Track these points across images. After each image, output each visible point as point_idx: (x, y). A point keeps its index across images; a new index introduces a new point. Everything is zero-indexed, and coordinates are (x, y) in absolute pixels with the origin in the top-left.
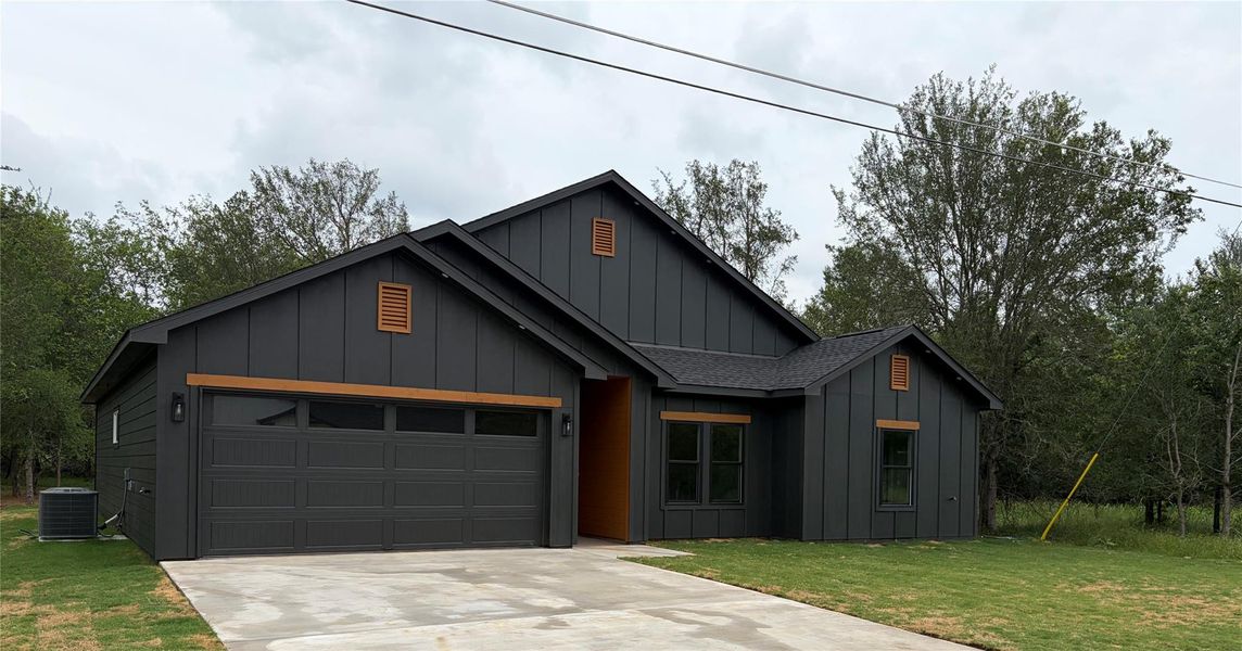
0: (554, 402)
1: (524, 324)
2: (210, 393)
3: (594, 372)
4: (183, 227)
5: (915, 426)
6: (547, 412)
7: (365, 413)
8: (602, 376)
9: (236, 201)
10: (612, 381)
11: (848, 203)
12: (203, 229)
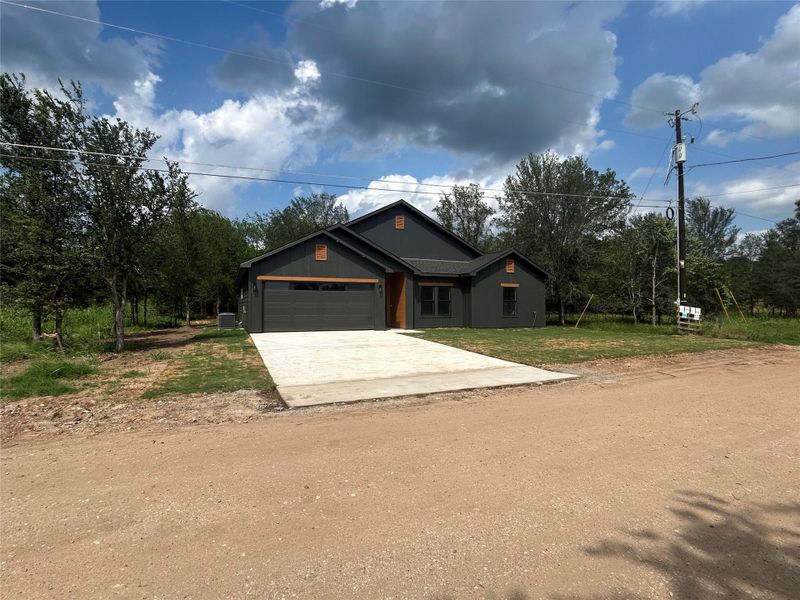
0: (376, 281)
1: (364, 255)
2: (264, 282)
3: (389, 270)
4: (269, 220)
5: (517, 285)
6: (374, 284)
7: (314, 286)
8: (392, 271)
9: (286, 211)
10: (396, 274)
11: (503, 202)
12: (276, 221)
